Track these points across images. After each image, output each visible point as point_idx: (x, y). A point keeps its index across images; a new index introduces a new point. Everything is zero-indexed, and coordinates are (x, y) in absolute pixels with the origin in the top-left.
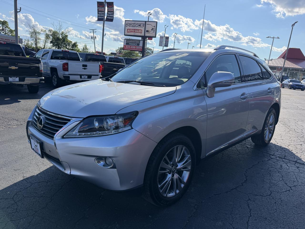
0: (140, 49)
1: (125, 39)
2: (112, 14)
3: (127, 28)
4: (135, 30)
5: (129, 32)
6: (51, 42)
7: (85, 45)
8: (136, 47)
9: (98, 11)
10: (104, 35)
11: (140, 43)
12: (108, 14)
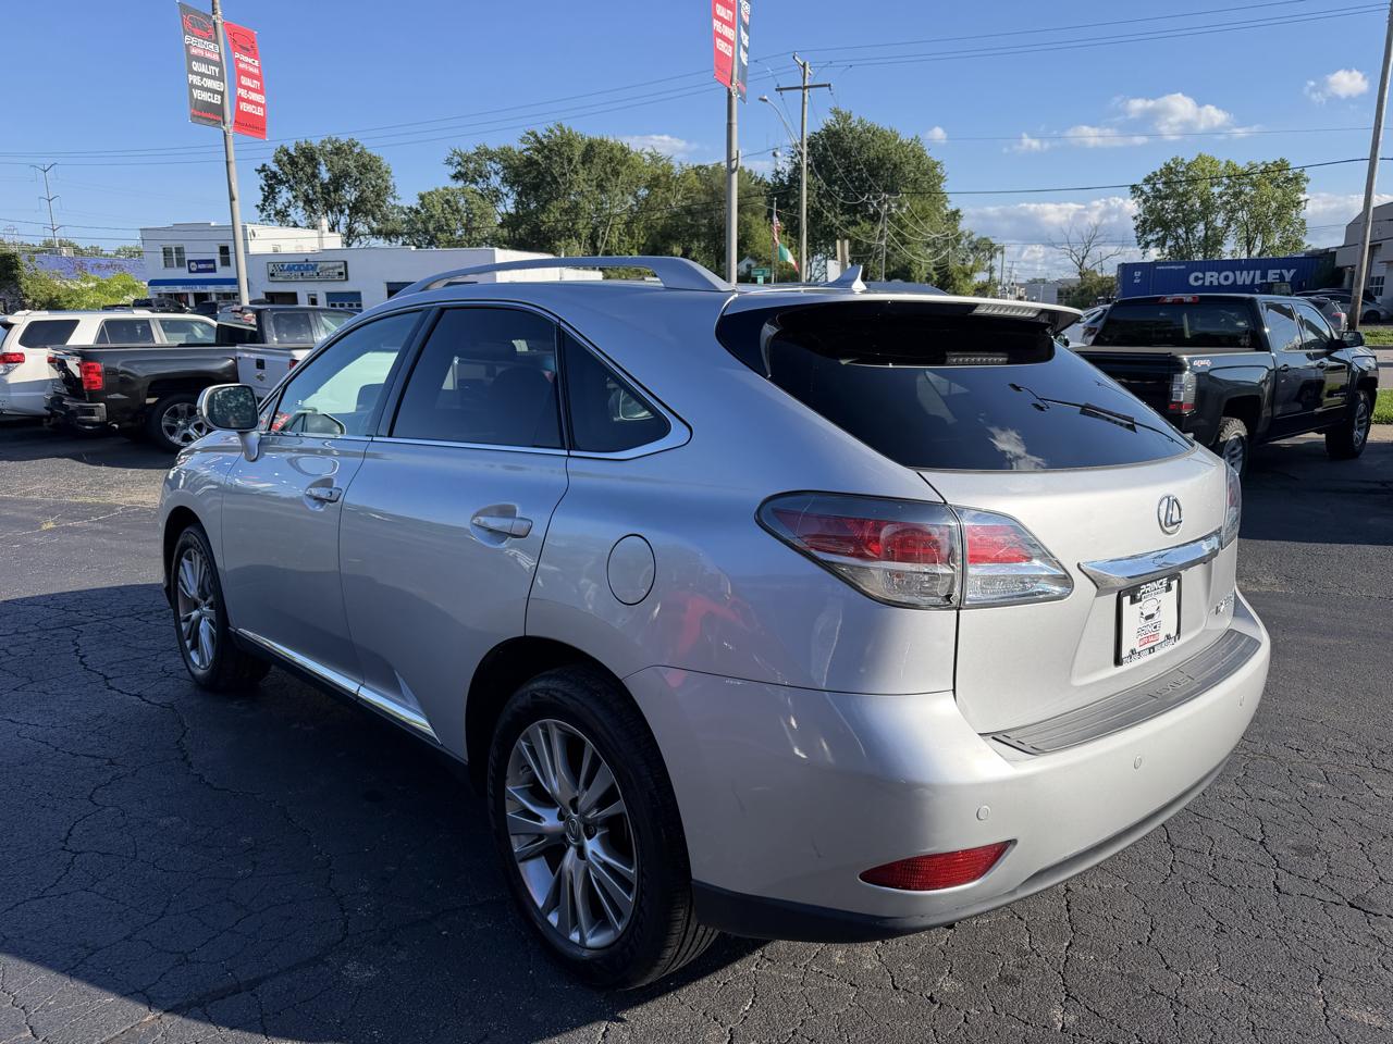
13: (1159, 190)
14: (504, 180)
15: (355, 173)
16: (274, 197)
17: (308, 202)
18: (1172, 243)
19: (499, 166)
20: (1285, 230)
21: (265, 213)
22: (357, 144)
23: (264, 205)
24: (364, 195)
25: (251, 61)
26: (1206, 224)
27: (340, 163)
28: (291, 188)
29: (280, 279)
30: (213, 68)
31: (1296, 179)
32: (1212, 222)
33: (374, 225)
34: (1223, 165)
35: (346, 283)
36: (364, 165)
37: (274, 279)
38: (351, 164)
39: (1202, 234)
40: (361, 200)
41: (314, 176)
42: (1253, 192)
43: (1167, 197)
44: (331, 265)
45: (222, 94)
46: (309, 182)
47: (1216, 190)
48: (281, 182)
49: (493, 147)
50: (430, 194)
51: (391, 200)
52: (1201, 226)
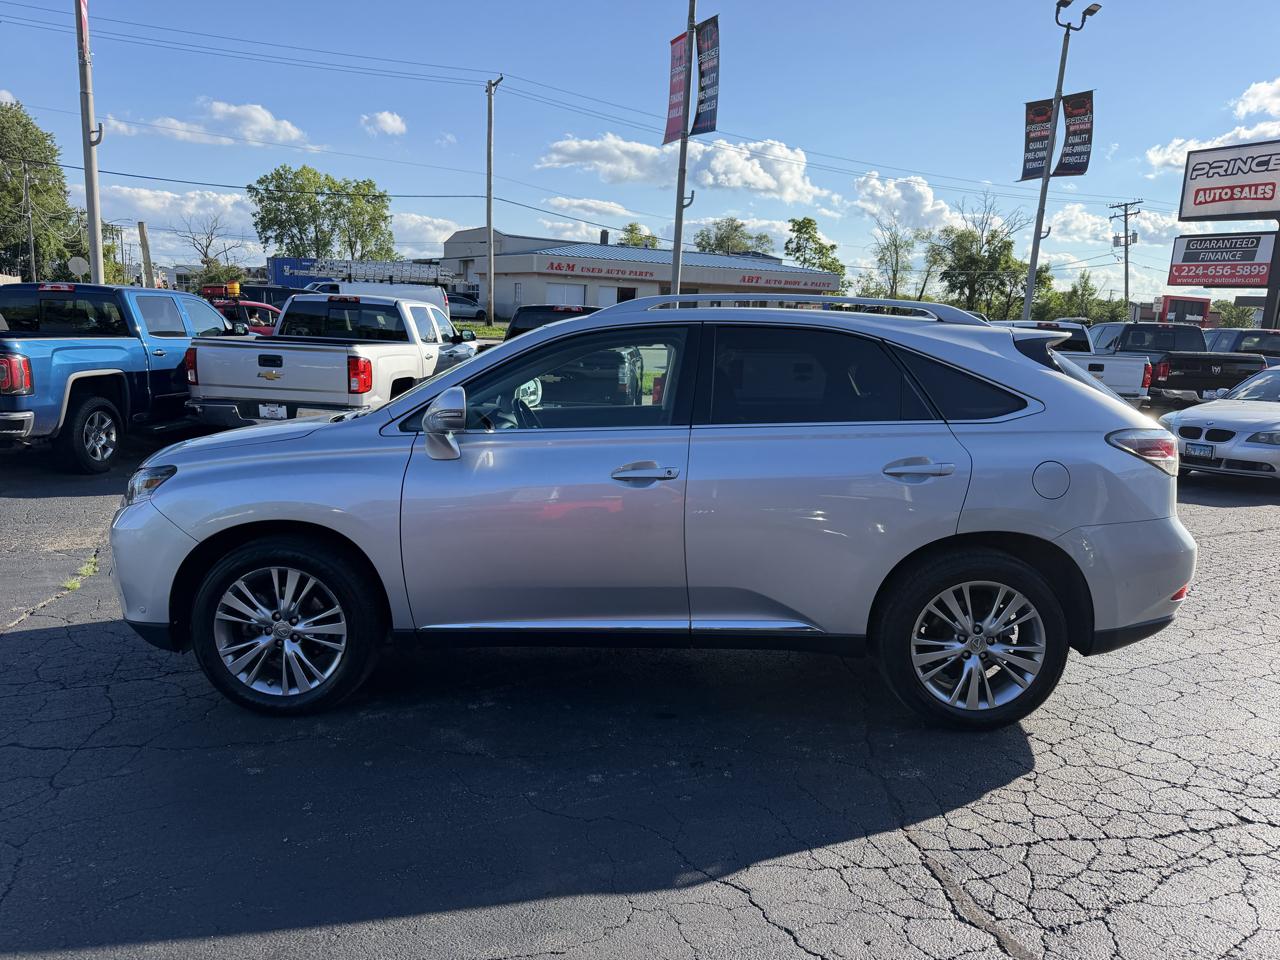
0: (1257, 275)
1: (1182, 237)
2: (1084, 143)
3: (1194, 185)
4: (1236, 191)
5: (1206, 202)
6: (945, 275)
7: (1083, 277)
8: (1234, 267)
9: (1029, 140)
10: (1043, 235)
11: (1257, 246)
12: (1066, 144)
13: (271, 192)
18: (289, 241)
20: (378, 239)
26: (316, 227)
31: (382, 197)
32: (320, 225)
34: (323, 178)
39: (313, 235)
42: (349, 205)
43: (280, 199)
47: (320, 199)
52: (312, 228)
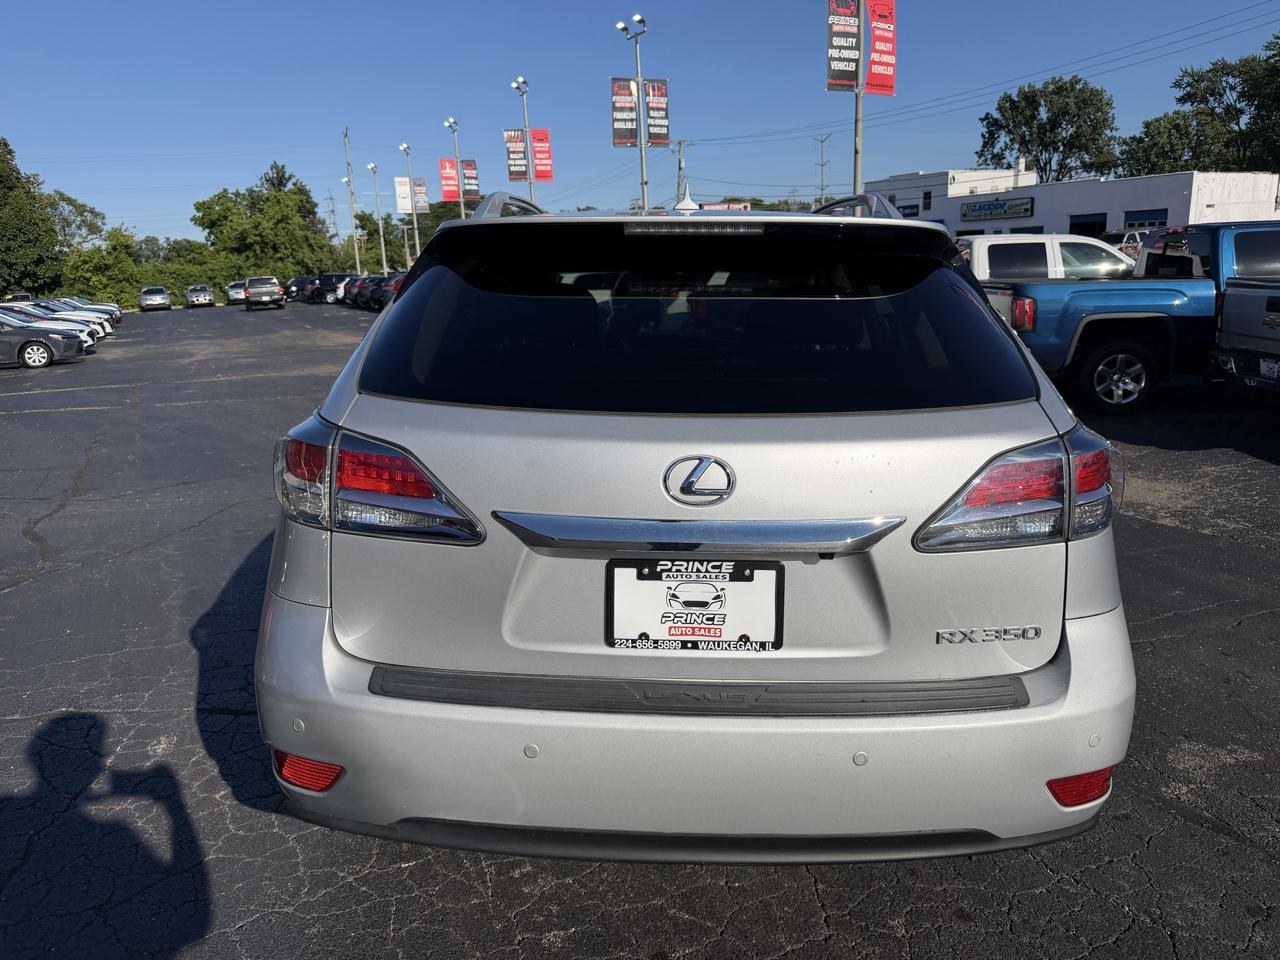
14: (1242, 96)
15: (1073, 109)
16: (993, 142)
17: (1024, 143)
19: (1238, 80)
21: (983, 158)
22: (1080, 80)
23: (982, 151)
24: (1080, 130)
25: (886, 26)
27: (1059, 101)
28: (1010, 132)
29: (972, 219)
30: (851, 39)
33: (1087, 158)
35: (1031, 219)
36: (1084, 101)
37: (966, 219)
38: (1071, 101)
40: (1077, 135)
41: (1033, 117)
44: (1019, 202)
45: (856, 61)
46: (1028, 124)
48: (1001, 127)
49: (1233, 59)
50: (1157, 120)
51: (1108, 132)
